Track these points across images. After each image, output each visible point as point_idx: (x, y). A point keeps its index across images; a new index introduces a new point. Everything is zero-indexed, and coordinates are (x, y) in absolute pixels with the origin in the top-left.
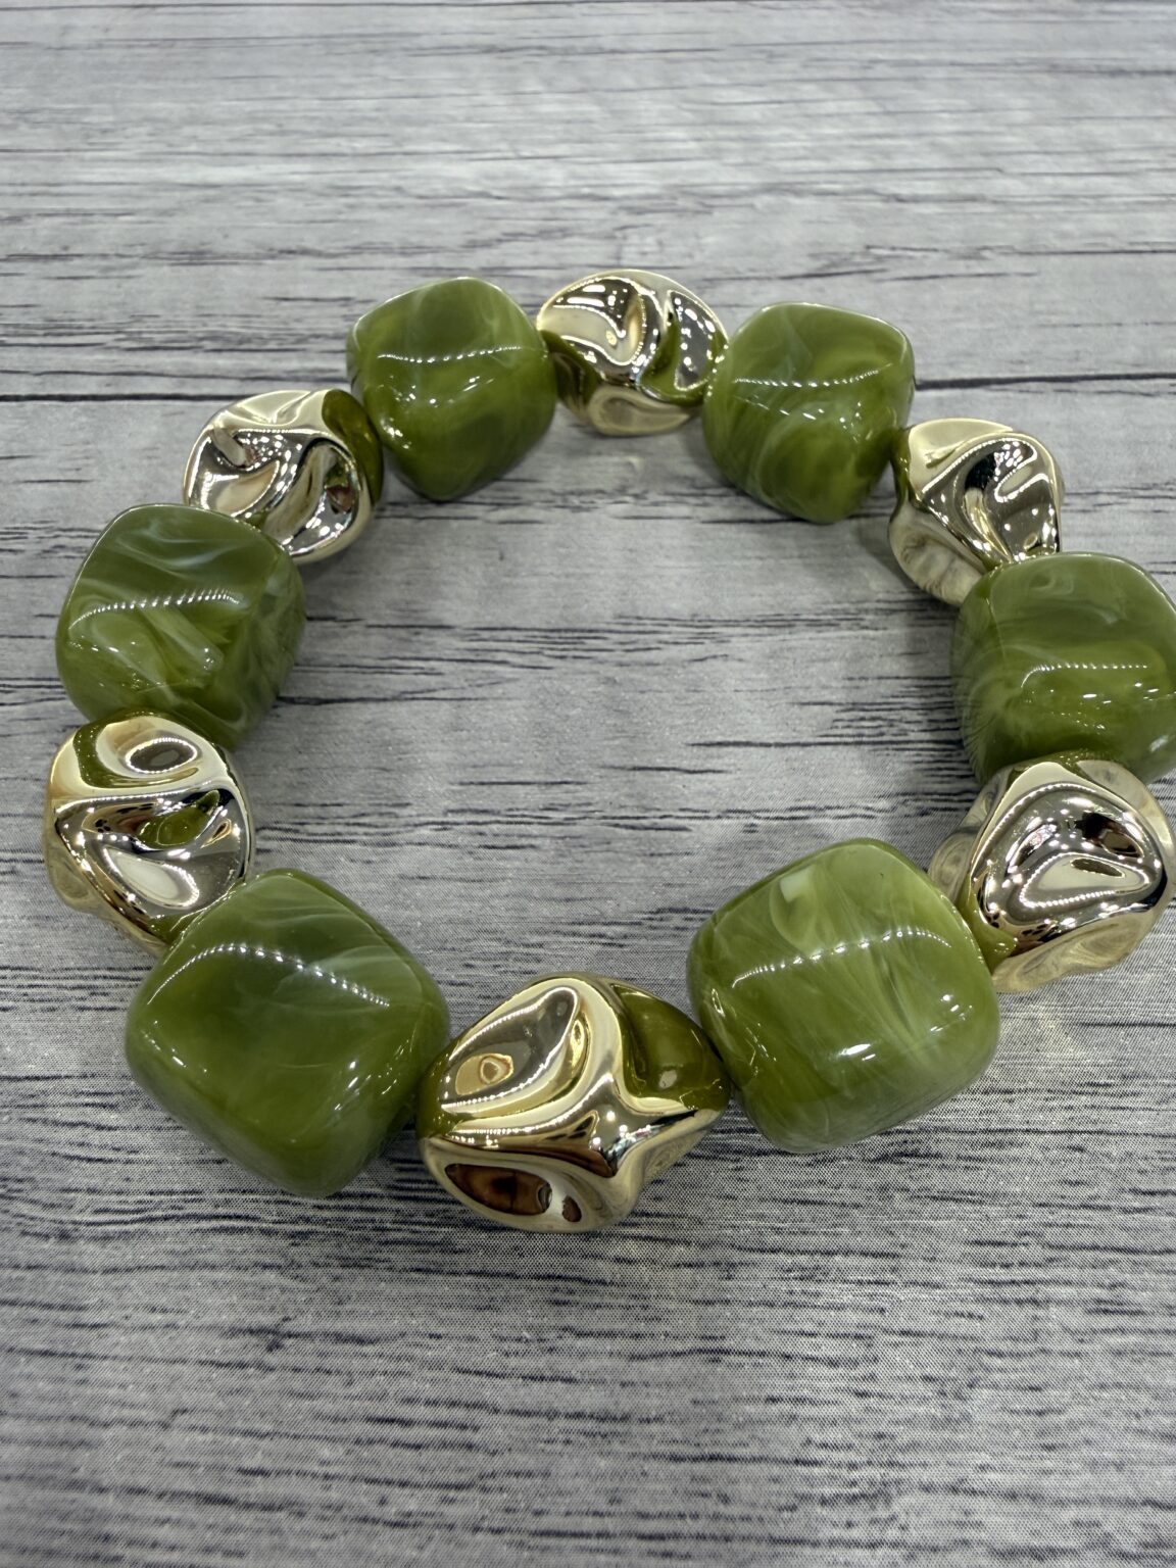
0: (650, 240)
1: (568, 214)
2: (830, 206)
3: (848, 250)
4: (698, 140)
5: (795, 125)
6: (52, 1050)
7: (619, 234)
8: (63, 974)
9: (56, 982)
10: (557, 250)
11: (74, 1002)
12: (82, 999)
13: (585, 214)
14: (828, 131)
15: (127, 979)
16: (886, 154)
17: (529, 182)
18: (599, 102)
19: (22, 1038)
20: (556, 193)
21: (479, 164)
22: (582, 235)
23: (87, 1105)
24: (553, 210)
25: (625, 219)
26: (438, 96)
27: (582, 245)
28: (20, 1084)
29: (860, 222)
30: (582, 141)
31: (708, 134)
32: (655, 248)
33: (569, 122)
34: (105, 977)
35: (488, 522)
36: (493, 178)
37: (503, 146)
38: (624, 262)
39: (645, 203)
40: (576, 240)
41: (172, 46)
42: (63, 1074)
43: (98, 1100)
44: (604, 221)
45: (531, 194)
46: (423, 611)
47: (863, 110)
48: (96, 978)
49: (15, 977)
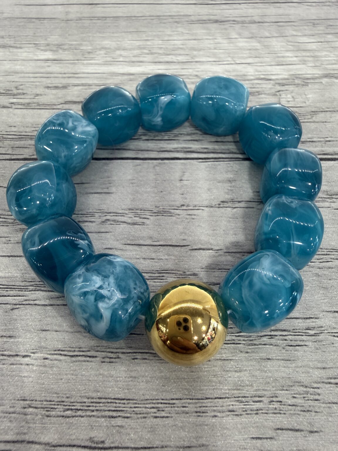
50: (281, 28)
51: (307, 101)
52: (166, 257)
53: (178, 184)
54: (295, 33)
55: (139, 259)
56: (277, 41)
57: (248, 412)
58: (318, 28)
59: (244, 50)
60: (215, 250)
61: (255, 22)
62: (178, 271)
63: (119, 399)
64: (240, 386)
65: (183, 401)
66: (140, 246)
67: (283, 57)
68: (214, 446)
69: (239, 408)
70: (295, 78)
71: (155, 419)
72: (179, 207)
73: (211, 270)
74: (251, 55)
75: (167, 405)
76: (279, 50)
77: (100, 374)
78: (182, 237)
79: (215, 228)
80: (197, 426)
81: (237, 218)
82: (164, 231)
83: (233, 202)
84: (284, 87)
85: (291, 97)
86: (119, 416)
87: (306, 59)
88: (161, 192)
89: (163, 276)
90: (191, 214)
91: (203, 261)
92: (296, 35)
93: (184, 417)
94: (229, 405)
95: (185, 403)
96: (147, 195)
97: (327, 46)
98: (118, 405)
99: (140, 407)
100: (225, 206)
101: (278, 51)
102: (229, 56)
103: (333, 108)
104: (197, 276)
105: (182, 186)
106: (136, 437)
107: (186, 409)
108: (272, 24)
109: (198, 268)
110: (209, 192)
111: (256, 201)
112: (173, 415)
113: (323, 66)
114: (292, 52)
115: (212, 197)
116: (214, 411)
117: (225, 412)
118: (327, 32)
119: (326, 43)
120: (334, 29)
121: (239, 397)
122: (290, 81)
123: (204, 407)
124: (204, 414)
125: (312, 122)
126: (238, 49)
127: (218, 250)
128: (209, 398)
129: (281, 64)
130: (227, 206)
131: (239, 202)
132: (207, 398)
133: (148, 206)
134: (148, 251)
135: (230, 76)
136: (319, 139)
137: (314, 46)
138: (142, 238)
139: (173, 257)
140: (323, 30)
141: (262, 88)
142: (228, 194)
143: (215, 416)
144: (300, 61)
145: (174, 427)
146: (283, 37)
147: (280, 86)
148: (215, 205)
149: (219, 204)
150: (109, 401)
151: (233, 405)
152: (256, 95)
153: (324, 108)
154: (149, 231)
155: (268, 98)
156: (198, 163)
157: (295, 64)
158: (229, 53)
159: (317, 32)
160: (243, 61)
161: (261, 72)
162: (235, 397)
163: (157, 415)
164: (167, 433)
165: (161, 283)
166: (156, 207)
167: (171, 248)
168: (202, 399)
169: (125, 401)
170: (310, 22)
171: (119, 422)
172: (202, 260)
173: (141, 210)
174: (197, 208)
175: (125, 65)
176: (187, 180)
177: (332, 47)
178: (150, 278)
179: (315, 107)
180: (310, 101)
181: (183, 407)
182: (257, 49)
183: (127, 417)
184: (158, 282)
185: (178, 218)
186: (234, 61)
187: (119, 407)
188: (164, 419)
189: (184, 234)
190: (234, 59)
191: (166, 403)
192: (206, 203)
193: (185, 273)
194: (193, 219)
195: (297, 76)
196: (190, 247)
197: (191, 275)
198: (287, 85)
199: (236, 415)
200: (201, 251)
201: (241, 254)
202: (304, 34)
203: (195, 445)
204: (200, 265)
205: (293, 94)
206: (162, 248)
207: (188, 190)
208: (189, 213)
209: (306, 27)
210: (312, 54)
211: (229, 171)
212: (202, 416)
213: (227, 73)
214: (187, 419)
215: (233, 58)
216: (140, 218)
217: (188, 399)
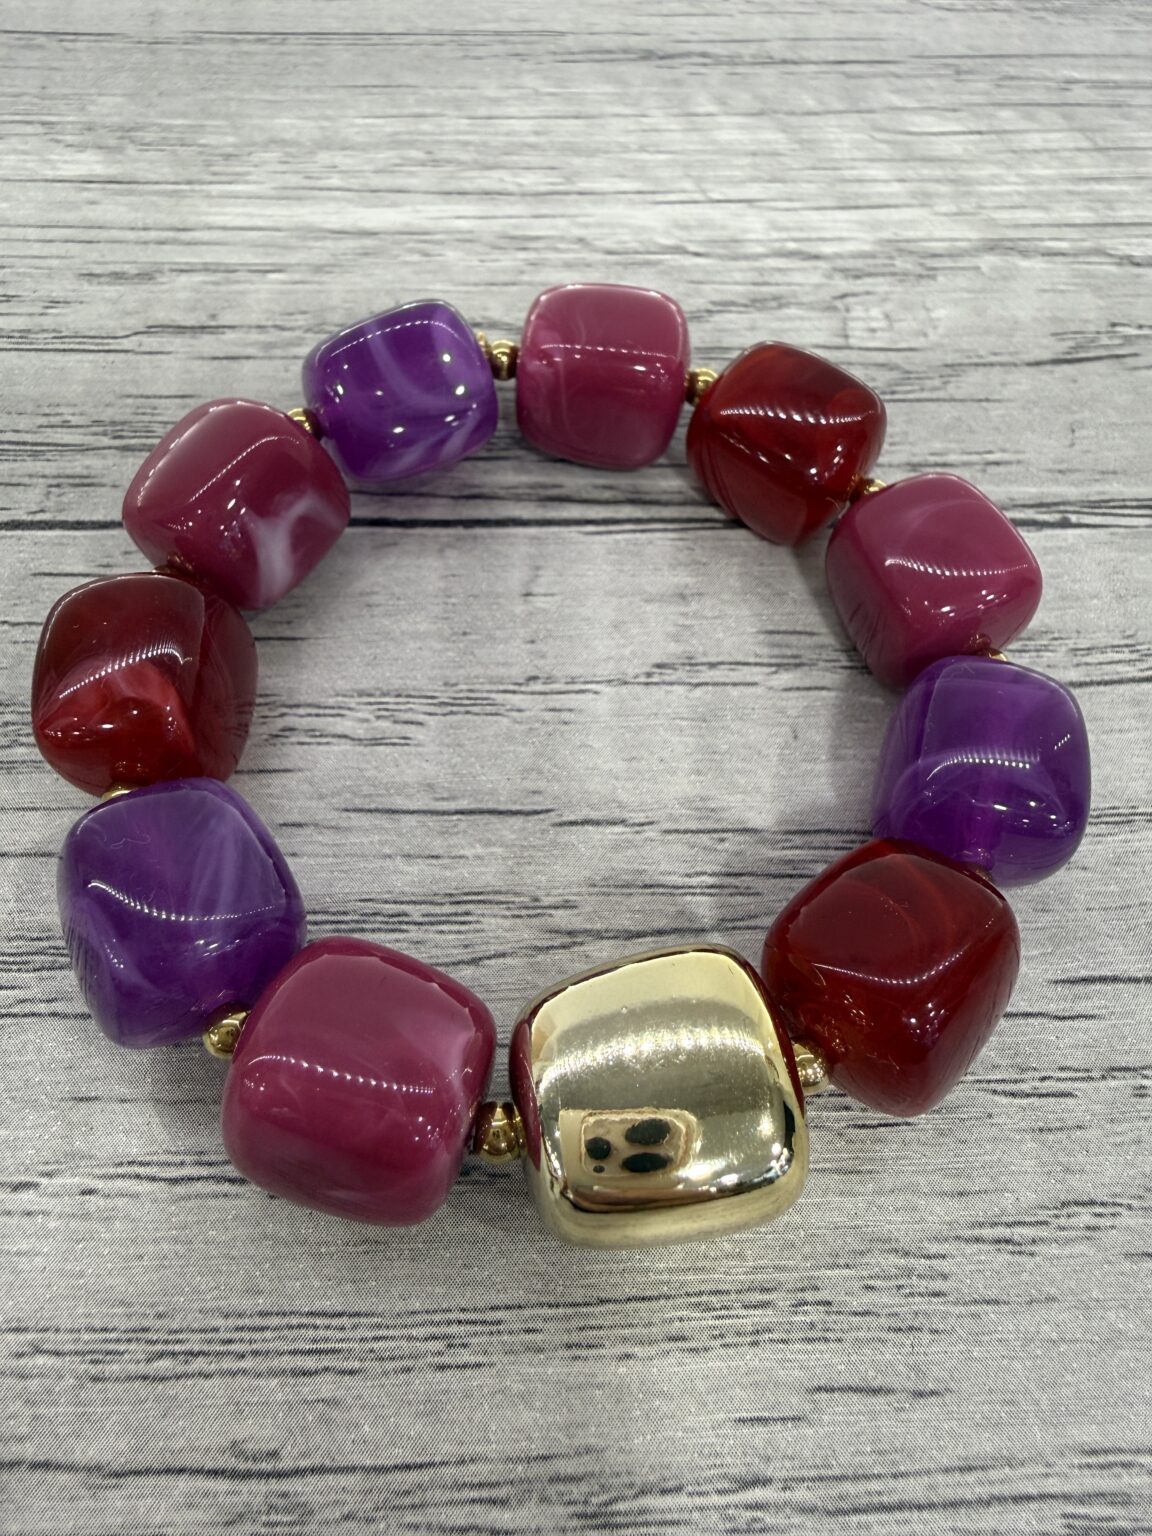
0: (875, 312)
1: (778, 277)
2: (1060, 269)
3: (1092, 328)
4: (901, 180)
5: (1000, 163)
6: (419, 1427)
7: (839, 304)
8: (410, 1320)
9: (405, 1332)
10: (775, 325)
11: (430, 1359)
12: (440, 1353)
13: (798, 278)
14: (1039, 171)
15: (484, 1322)
16: (1108, 202)
17: (725, 234)
18: (784, 129)
19: (380, 1411)
20: (760, 249)
21: (667, 208)
22: (800, 304)
23: (473, 1501)
24: (761, 271)
25: (842, 285)
26: (601, 116)
27: (802, 318)
28: (390, 1477)
29: (1097, 290)
30: (773, 180)
31: (910, 173)
32: (883, 324)
33: (754, 154)
34: (460, 1322)
35: (770, 688)
36: (686, 227)
37: (688, 185)
38: (853, 342)
39: (860, 264)
40: (792, 311)
41: (283, 42)
42: (438, 1459)
43: (485, 1493)
44: (818, 286)
45: (730, 249)
46: (723, 809)
47: (1072, 145)
48: (449, 1323)
49: (355, 1327)
50: (853, 82)
51: (930, 331)
52: (479, 850)
53: (519, 608)
54: (897, 100)
55: (390, 856)
56: (839, 126)
57: (728, 1340)
58: (973, 86)
59: (738, 154)
60: (634, 825)
61: (770, 61)
62: (516, 894)
63: (324, 1314)
64: (706, 1257)
65: (526, 1313)
66: (397, 816)
67: (859, 181)
68: (621, 1450)
69: (702, 1329)
70: (895, 254)
71: (439, 1375)
72: (520, 684)
73: (619, 890)
74: (757, 174)
75: (479, 1328)
76: (847, 156)
77: (266, 1237)
78: (529, 785)
79: (634, 754)
80: (569, 1389)
81: (705, 721)
82: (472, 765)
83: (691, 665)
84: (859, 282)
85: (880, 316)
86: (326, 1369)
87: (932, 187)
88: (465, 634)
89: (467, 914)
90: (558, 706)
91: (595, 861)
92: (903, 109)
93: (531, 1364)
94: (671, 1321)
95: (533, 1318)
96: (419, 644)
97: (998, 146)
98: (321, 1333)
99: (393, 1338)
100: (667, 678)
101: (843, 160)
102: (689, 176)
103: (1011, 354)
104: (576, 911)
105: (531, 614)
106: (381, 1431)
107: (538, 1337)
108: (825, 68)
109: (580, 885)
110: (617, 635)
111: (766, 661)
112: (494, 1359)
113: (985, 215)
114: (887, 164)
115: (627, 652)
116: (625, 1340)
117: (656, 1341)
118: (999, 98)
119: (993, 137)
120: (1020, 88)
121: (701, 1293)
122: (879, 261)
123: (592, 1328)
124: (593, 1352)
125: (944, 400)
126: (715, 152)
127: (642, 825)
128: (608, 1301)
129: (852, 203)
130: (673, 678)
131: (712, 665)
132: (602, 1302)
133: (420, 681)
134: (418, 832)
135: (690, 241)
136: (966, 458)
137: (955, 147)
138: (401, 789)
139: (498, 850)
140: (987, 93)
141: (789, 284)
142: (677, 641)
143: (628, 1356)
144: (913, 195)
145: (499, 1397)
146: (859, 112)
147: (847, 277)
148: (637, 677)
149: (649, 675)
150: (295, 1321)
151: (681, 1319)
152: (772, 308)
153: (982, 352)
154: (425, 765)
155: (810, 319)
156: (582, 538)
157: (896, 206)
158: (687, 166)
159: (967, 98)
160: (732, 193)
161: (786, 229)
162: (688, 1295)
163: (446, 1360)
164: (478, 1416)
165: (462, 937)
166: (446, 684)
167: (494, 819)
168: (586, 1304)
169: (344, 1321)
170: (947, 66)
171: (326, 1386)
172: (591, 858)
173: (399, 696)
174: (577, 687)
175: (350, 201)
176: (545, 595)
177: (1014, 152)
178: (426, 919)
179: (957, 351)
180: (941, 331)
181: (528, 1331)
182: (775, 154)
183: (352, 1372)
184: (450, 932)
185: (516, 722)
186: (703, 192)
187: (327, 1340)
188: (469, 1372)
189: (534, 775)
190: (705, 186)
191: (474, 1323)
192: (606, 670)
193: (536, 900)
194: (566, 723)
195: (903, 245)
196: (553, 817)
197: (556, 908)
198: (870, 275)
199: (692, 1350)
200: (590, 828)
201: (716, 836)
202: (925, 105)
203: (563, 1450)
204: (587, 873)
205: (889, 307)
206: (464, 822)
207: (549, 626)
208: (551, 705)
209: (931, 82)
210: (950, 173)
211: (680, 564)
212: (586, 1359)
213: (679, 233)
214: (540, 1370)
215: (698, 180)
216: (396, 722)
217: (541, 1305)
